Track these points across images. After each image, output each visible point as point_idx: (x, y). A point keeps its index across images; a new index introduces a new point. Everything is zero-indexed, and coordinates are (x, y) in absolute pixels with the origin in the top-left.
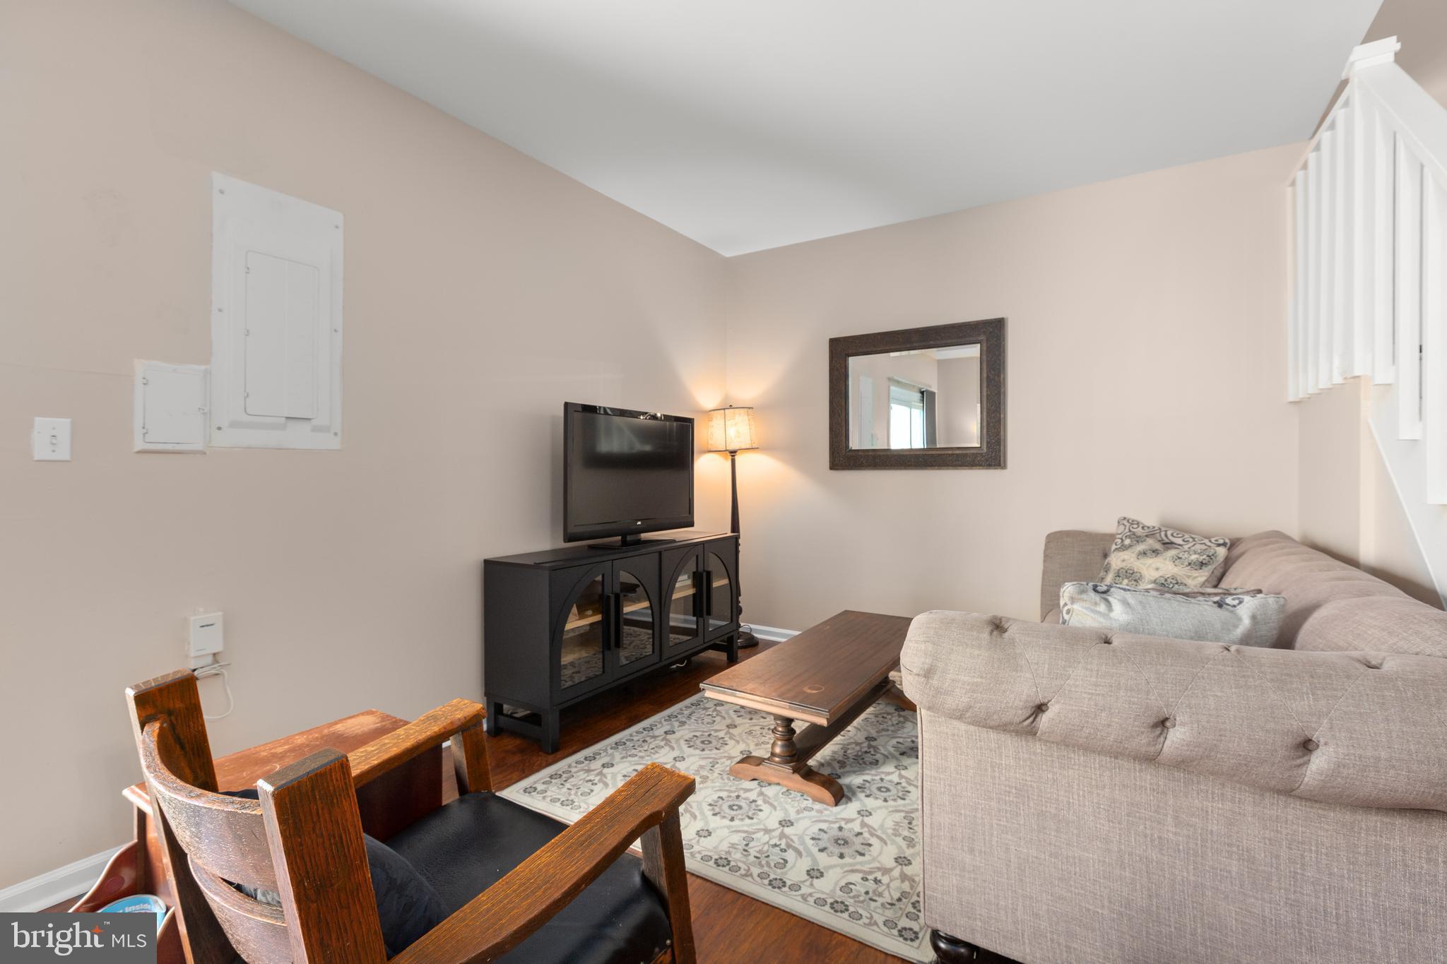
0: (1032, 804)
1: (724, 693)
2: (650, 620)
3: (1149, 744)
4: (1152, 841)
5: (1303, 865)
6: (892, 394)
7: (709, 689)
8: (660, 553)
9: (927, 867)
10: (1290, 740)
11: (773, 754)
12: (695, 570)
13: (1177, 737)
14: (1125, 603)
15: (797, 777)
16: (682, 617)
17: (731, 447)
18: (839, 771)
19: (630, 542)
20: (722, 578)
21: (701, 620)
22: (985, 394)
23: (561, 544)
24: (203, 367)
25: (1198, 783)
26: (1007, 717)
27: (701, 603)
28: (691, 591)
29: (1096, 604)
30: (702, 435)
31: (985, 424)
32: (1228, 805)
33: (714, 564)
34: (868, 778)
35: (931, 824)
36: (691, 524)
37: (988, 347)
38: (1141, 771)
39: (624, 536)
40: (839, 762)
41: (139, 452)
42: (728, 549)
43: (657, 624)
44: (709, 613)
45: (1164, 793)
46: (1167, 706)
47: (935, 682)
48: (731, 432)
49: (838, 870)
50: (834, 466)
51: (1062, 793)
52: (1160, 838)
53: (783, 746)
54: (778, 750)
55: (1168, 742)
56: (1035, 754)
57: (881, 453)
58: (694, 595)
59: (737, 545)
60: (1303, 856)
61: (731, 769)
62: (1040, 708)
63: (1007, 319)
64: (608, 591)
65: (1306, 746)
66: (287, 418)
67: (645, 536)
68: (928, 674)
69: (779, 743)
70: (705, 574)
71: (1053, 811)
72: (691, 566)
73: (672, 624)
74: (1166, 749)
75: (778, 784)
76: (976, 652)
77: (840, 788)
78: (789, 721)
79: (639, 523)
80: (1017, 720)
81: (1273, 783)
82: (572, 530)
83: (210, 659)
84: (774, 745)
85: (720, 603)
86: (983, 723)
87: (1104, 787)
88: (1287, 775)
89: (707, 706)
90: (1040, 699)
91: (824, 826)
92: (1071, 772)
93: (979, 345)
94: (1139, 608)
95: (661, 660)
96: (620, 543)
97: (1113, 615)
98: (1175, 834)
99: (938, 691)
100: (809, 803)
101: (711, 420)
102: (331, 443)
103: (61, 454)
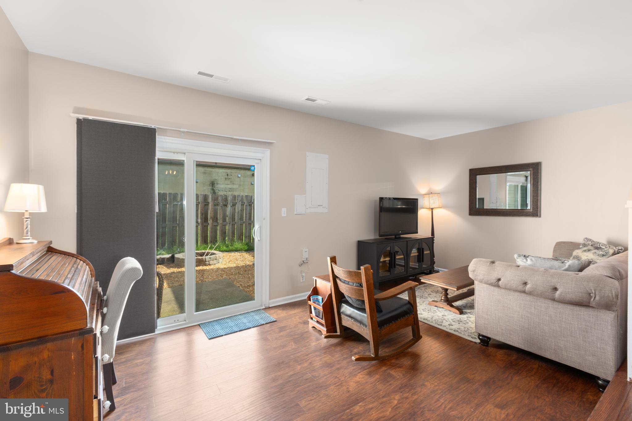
0: (501, 304)
1: (427, 280)
2: (404, 264)
3: (523, 288)
4: (529, 313)
5: (562, 318)
6: (508, 179)
7: (423, 279)
8: (407, 241)
9: (477, 318)
10: (551, 287)
11: (441, 299)
12: (418, 247)
13: (528, 287)
14: (531, 260)
15: (448, 306)
16: (413, 264)
17: (432, 207)
18: (463, 308)
19: (397, 238)
20: (427, 251)
21: (420, 263)
22: (532, 189)
23: (378, 237)
24: (305, 195)
25: (539, 300)
26: (492, 281)
27: (420, 258)
28: (417, 254)
29: (523, 259)
30: (421, 203)
31: (532, 201)
32: (546, 305)
33: (424, 246)
34: (472, 311)
35: (478, 308)
36: (417, 233)
37: (533, 173)
38: (527, 297)
39: (396, 236)
40: (464, 307)
41: (295, 214)
42: (430, 241)
43: (406, 265)
44: (423, 261)
45: (532, 302)
46: (526, 280)
47: (475, 273)
48: (432, 202)
49: (458, 326)
50: (471, 214)
51: (508, 301)
52: (531, 312)
53: (444, 297)
54: (443, 298)
55: (527, 288)
56: (502, 292)
57: (489, 210)
58: (418, 255)
59: (433, 240)
60: (562, 316)
61: (429, 303)
62: (499, 280)
63: (542, 162)
64: (392, 251)
65: (556, 289)
66: (318, 205)
67: (402, 236)
68: (474, 271)
69: (443, 296)
70: (421, 249)
71: (506, 305)
72: (417, 246)
73: (410, 266)
74: (526, 289)
75: (443, 308)
76: (485, 267)
77: (463, 312)
78: (446, 290)
79: (400, 232)
80: (494, 282)
81: (550, 297)
82: (381, 233)
83: (306, 259)
84: (442, 297)
85: (427, 259)
86: (487, 283)
87: (518, 300)
88: (552, 295)
89: (422, 289)
90: (499, 277)
91: (455, 318)
92: (510, 297)
93: (530, 172)
94: (535, 261)
95: (407, 274)
96: (394, 238)
97: (527, 262)
98: (534, 311)
99: (476, 275)
100: (452, 313)
101: (424, 197)
102: (325, 211)
103: (285, 215)
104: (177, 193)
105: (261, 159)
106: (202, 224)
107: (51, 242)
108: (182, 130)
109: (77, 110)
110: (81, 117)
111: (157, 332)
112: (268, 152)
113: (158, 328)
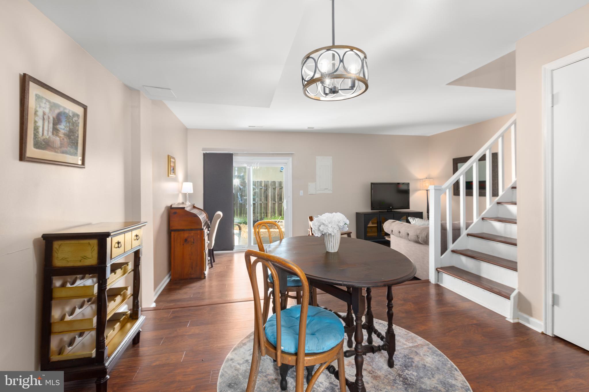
10: (407, 233)
17: (427, 189)
19: (389, 211)
24: (315, 183)
36: (408, 209)
41: (309, 194)
46: (400, 230)
62: (392, 231)
66: (325, 189)
74: (400, 235)
82: (373, 208)
102: (331, 192)
103: (302, 195)
104: (262, 181)
105: (286, 163)
106: (278, 202)
107: (194, 204)
108: (244, 152)
109: (203, 150)
110: (205, 152)
111: (234, 251)
112: (291, 159)
113: (235, 249)
